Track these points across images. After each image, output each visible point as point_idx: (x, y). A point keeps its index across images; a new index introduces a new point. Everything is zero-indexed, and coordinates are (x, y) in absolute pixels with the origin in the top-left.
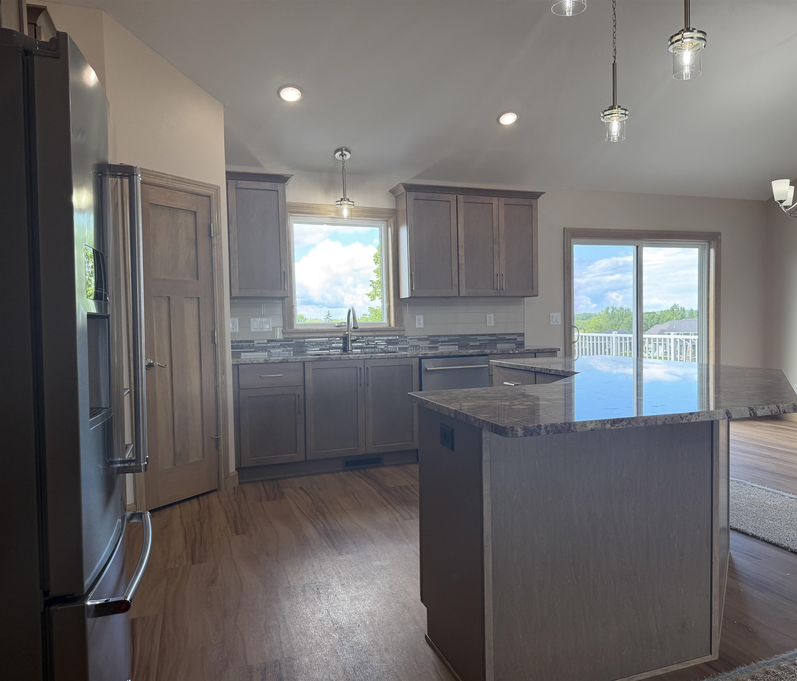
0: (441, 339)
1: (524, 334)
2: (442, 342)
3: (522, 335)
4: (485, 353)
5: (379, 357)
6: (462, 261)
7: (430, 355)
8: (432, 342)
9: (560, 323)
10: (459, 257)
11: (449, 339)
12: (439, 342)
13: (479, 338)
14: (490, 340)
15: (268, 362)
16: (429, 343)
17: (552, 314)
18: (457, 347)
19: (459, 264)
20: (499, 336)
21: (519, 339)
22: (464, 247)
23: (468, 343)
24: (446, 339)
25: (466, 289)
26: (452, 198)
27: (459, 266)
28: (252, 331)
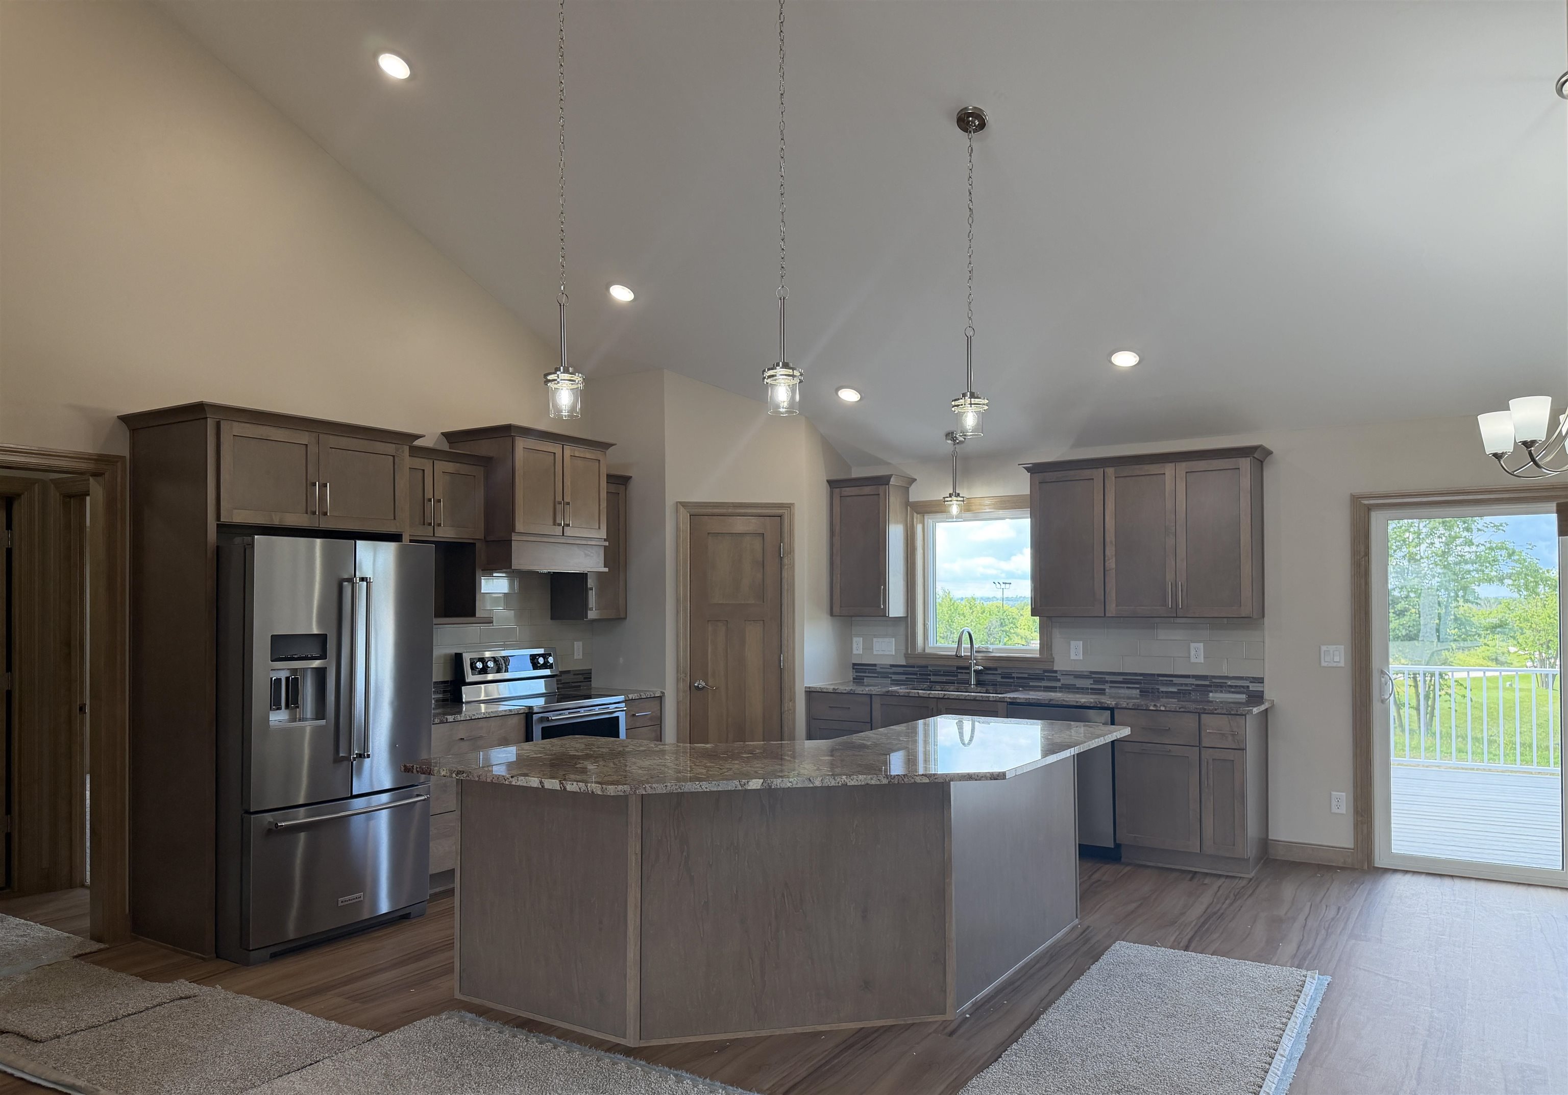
0: (1108, 678)
1: (1263, 679)
2: (1112, 682)
3: (1261, 680)
4: (1106, 705)
5: (953, 697)
8: (1096, 681)
9: (1342, 664)
10: (1106, 558)
11: (1123, 679)
12: (1107, 682)
13: (1175, 680)
14: (1197, 685)
15: (837, 691)
16: (1092, 682)
17: (1324, 648)
18: (1138, 691)
20: (1214, 681)
21: (1253, 687)
22: (1114, 543)
23: (1157, 687)
24: (1120, 678)
25: (1117, 606)
26: (1098, 473)
27: (1106, 572)
28: (875, 653)
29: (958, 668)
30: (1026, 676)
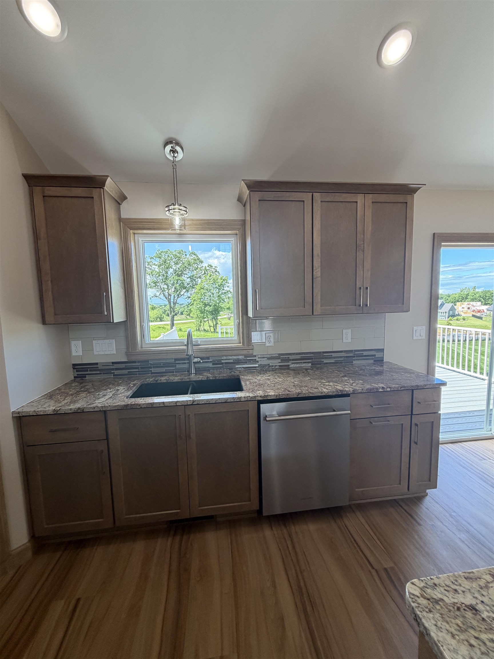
0: (291, 357)
2: (293, 360)
3: (382, 350)
4: (345, 393)
5: (203, 403)
6: (318, 273)
7: (272, 398)
8: (283, 360)
9: (424, 337)
10: (314, 268)
11: (301, 357)
12: (290, 360)
13: (334, 355)
14: (347, 357)
15: (58, 413)
16: (280, 361)
17: (415, 328)
18: (310, 365)
19: (314, 277)
20: (356, 353)
21: (378, 355)
22: (320, 256)
23: (322, 360)
24: (298, 357)
25: (321, 307)
26: (307, 197)
27: (314, 280)
28: (95, 353)
29: (176, 360)
30: (232, 361)
